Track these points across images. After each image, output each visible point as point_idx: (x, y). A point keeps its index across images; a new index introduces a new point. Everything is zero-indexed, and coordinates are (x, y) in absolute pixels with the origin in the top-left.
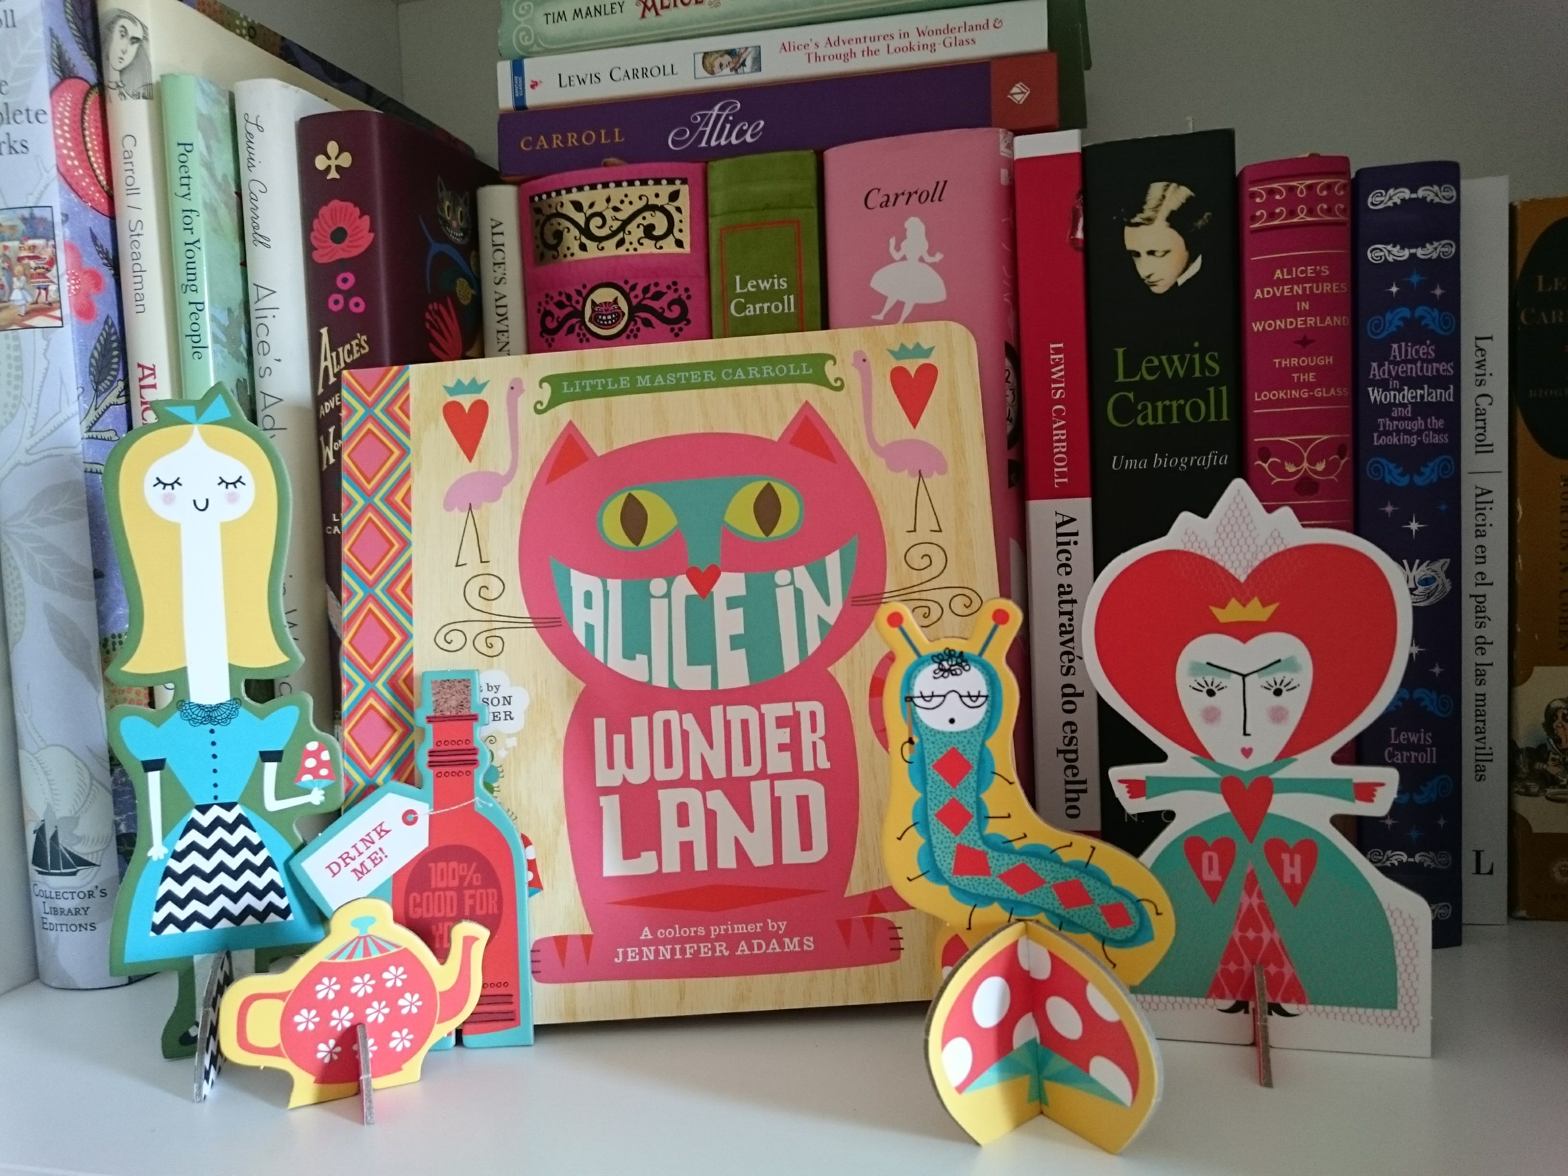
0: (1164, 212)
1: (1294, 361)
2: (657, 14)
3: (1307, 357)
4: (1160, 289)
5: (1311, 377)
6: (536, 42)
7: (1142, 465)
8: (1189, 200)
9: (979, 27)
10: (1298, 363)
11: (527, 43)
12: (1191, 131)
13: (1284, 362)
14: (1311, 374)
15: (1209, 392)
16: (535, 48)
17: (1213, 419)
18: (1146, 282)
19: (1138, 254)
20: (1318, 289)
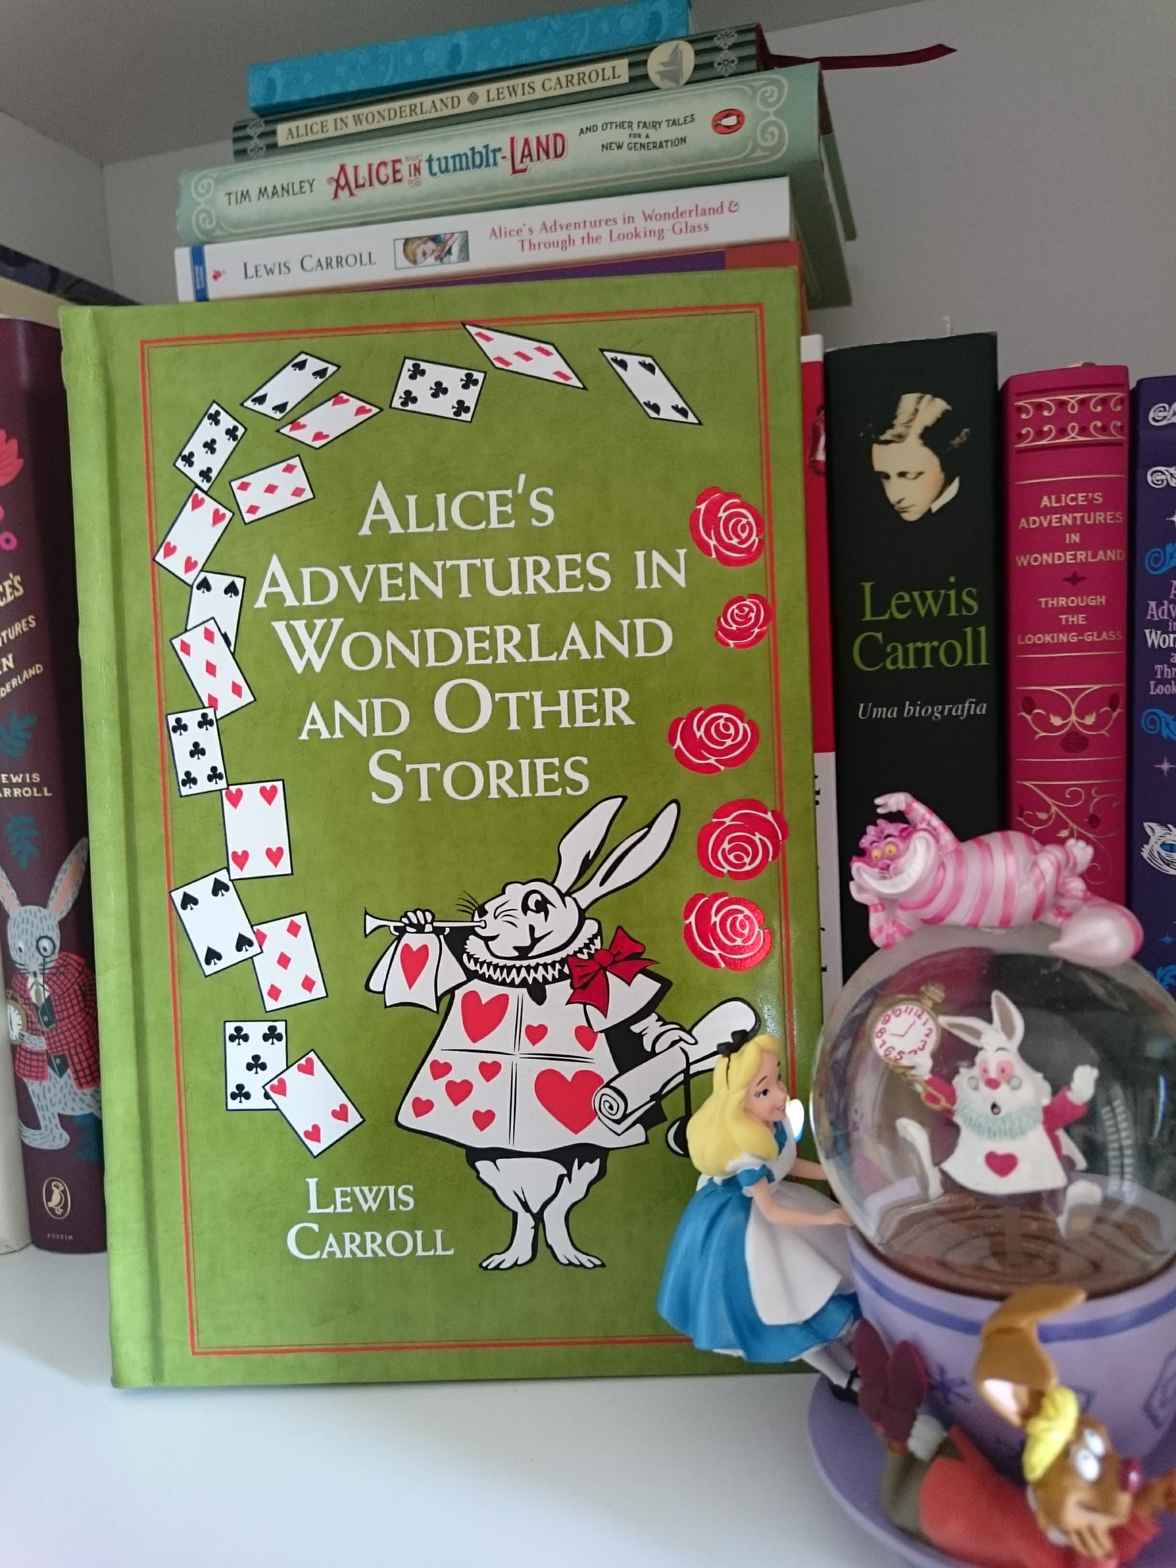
0: (917, 428)
1: (1062, 601)
2: (352, 194)
3: (1076, 596)
4: (911, 516)
5: (1080, 619)
6: (218, 225)
7: (892, 714)
8: (945, 413)
9: (712, 211)
10: (1067, 603)
11: (209, 227)
12: (948, 335)
13: (1050, 602)
14: (1081, 616)
15: (965, 633)
16: (218, 232)
17: (970, 663)
18: (896, 508)
19: (887, 477)
20: (1089, 519)
